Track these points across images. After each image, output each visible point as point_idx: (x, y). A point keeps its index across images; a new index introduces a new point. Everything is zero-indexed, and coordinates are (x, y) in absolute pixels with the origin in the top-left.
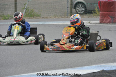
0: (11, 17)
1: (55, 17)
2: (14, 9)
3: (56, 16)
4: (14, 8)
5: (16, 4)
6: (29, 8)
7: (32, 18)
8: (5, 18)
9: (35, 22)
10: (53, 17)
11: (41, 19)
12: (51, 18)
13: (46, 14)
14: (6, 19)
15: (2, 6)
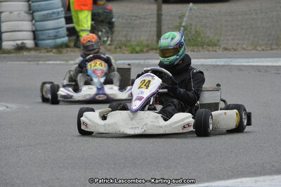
0: (147, 46)
1: (255, 49)
2: (155, 29)
3: (256, 46)
4: (155, 24)
5: (159, 16)
6: (191, 25)
7: (199, 51)
8: (134, 49)
9: (206, 58)
10: (250, 48)
11: (220, 52)
12: (244, 49)
13: (233, 40)
14: (137, 53)
15: (127, 19)
